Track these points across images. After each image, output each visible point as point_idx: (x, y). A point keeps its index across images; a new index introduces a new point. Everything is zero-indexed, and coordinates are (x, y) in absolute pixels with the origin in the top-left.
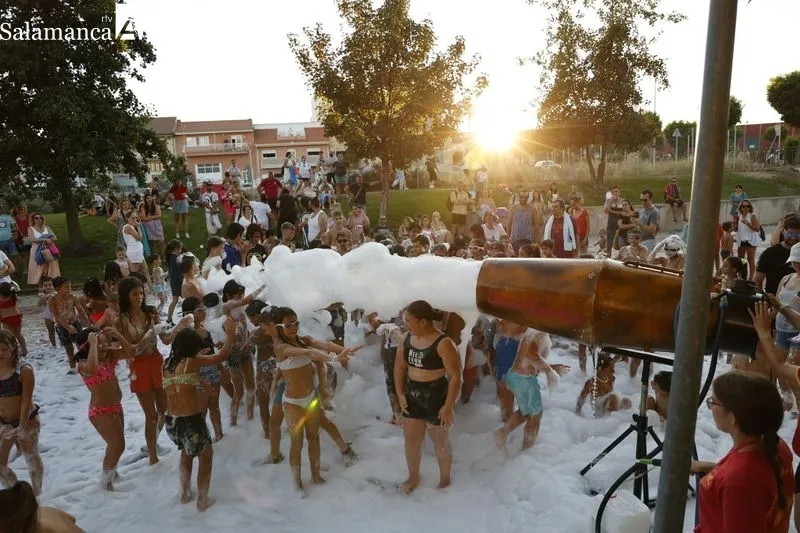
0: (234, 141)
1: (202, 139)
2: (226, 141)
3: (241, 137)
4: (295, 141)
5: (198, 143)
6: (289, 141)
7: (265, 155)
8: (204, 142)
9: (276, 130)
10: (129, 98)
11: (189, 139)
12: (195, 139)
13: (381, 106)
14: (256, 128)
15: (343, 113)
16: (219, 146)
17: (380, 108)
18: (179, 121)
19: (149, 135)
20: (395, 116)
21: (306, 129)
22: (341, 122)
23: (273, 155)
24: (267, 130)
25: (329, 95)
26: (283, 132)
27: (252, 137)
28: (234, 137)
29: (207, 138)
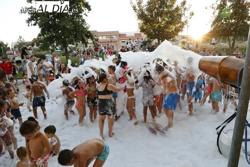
0: (113, 37)
1: (103, 37)
2: (111, 38)
3: (115, 36)
4: (131, 37)
5: (103, 38)
6: (130, 37)
7: (122, 42)
8: (104, 38)
9: (126, 34)
11: (100, 37)
12: (102, 37)
13: (158, 22)
14: (120, 33)
15: (146, 25)
16: (109, 39)
17: (158, 23)
18: (97, 32)
20: (163, 25)
21: (135, 34)
23: (125, 42)
24: (123, 34)
26: (128, 35)
27: (118, 36)
28: (113, 36)
29: (105, 37)
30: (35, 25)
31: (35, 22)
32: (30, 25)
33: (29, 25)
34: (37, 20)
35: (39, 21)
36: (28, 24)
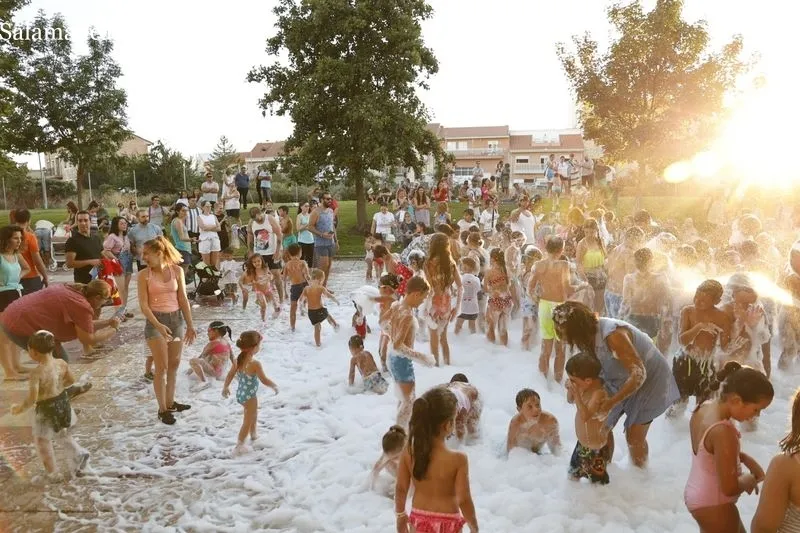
0: (490, 146)
1: (461, 143)
2: (483, 146)
3: (497, 142)
4: (548, 148)
5: (457, 147)
6: (542, 147)
7: (518, 161)
8: (463, 147)
9: (530, 137)
10: (415, 103)
11: (449, 143)
12: (454, 143)
14: (512, 134)
16: (477, 151)
18: (442, 127)
19: (428, 136)
21: (561, 136)
22: (600, 125)
23: (526, 161)
24: (523, 136)
25: (591, 100)
26: (538, 138)
27: (507, 143)
28: (490, 142)
29: (466, 143)
30: (281, 113)
31: (282, 104)
32: (268, 112)
33: (264, 114)
34: (288, 100)
35: (293, 102)
36: (262, 110)
